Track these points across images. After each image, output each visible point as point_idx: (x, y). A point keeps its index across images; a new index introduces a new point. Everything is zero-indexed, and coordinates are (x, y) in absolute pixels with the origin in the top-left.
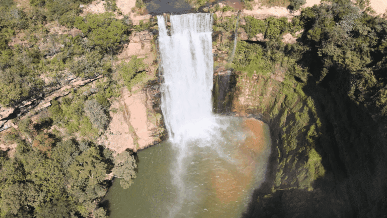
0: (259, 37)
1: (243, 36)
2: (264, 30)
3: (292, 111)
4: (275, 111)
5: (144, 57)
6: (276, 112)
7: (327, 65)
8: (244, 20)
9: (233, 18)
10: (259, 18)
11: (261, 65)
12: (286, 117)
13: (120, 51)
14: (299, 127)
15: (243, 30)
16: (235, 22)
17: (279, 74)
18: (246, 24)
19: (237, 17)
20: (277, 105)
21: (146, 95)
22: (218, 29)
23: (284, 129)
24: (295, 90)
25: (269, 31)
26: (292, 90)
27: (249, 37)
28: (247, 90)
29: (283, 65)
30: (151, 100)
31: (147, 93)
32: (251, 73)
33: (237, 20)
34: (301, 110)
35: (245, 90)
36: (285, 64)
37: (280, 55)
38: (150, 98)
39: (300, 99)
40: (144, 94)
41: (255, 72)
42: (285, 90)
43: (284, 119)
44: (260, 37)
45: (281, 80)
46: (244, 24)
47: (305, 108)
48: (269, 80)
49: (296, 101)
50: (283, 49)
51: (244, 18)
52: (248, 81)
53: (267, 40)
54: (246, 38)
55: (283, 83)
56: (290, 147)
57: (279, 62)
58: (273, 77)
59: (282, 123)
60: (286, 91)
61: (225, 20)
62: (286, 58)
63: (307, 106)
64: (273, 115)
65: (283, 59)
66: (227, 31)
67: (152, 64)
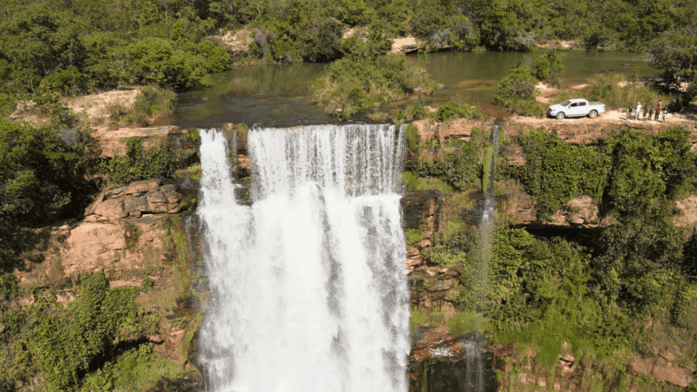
0: (577, 211)
1: (520, 209)
2: (599, 182)
5: (139, 284)
8: (518, 150)
9: (478, 141)
10: (578, 139)
11: (585, 320)
13: (36, 253)
15: (513, 187)
16: (487, 158)
17: (670, 356)
18: (529, 162)
22: (424, 184)
25: (622, 183)
27: (542, 209)
32: (552, 351)
37: (664, 278)
41: (566, 345)
44: (584, 209)
46: (520, 161)
48: (626, 380)
50: (679, 255)
51: (519, 141)
52: (542, 383)
53: (610, 220)
54: (529, 216)
57: (662, 309)
58: (640, 366)
61: (450, 150)
62: (694, 291)
65: (677, 295)
66: (457, 189)
67: (171, 313)
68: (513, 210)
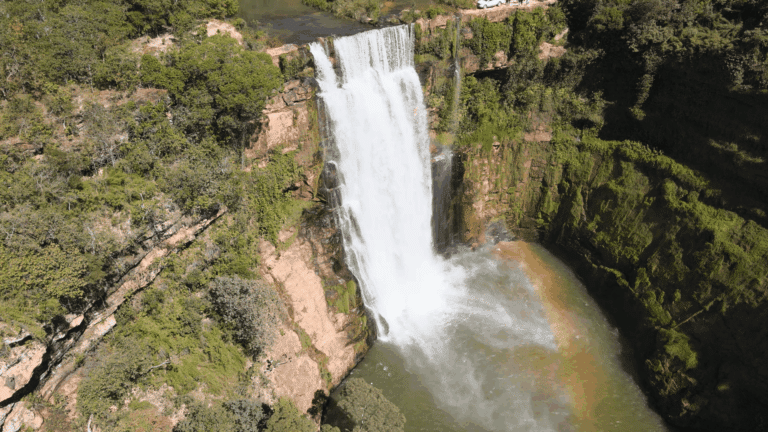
0: (499, 59)
1: (472, 64)
2: (507, 42)
3: (594, 185)
4: (549, 206)
5: (293, 148)
6: (551, 206)
7: (650, 65)
8: (469, 30)
9: (450, 27)
10: (496, 20)
11: (501, 123)
12: (582, 204)
14: (630, 203)
15: (468, 51)
16: (455, 37)
17: (541, 128)
18: (475, 35)
19: (456, 26)
20: (549, 193)
21: (312, 244)
22: (423, 58)
23: (592, 226)
24: (581, 147)
25: (519, 40)
26: (575, 150)
27: (483, 62)
28: (486, 183)
29: (544, 108)
30: (324, 254)
31: (313, 240)
32: (488, 143)
33: (457, 32)
34: (618, 172)
35: (481, 184)
36: (549, 105)
37: (536, 88)
38: (321, 250)
39: (602, 157)
40: (307, 243)
41: (495, 137)
42: (560, 154)
43: (579, 209)
44: (501, 58)
45: (547, 137)
46: (470, 36)
47: (624, 165)
48: (523, 148)
49: (592, 164)
50: (542, 74)
51: (469, 25)
52: (486, 162)
53: (513, 62)
54: (475, 67)
55: (553, 143)
56: (635, 246)
57: (534, 106)
58: (528, 138)
59: (578, 219)
60: (562, 156)
61: (436, 35)
62: (549, 91)
63: (627, 159)
64: (545, 217)
65: (542, 96)
66: (441, 58)
67: (311, 164)
68: (468, 65)
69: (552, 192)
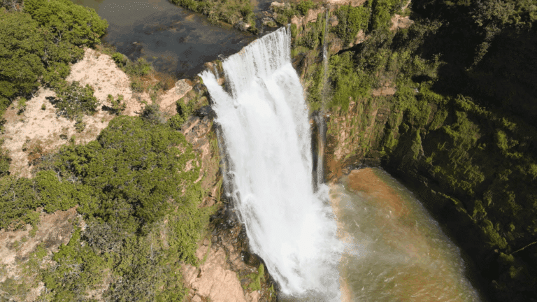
1: (336, 46)
2: (366, 22)
3: (431, 128)
4: (390, 144)
6: (393, 142)
7: (490, 35)
8: (335, 17)
9: (320, 20)
10: (358, 5)
12: (421, 142)
14: (465, 146)
15: (333, 35)
16: (324, 27)
17: (387, 85)
18: (341, 22)
19: (325, 17)
20: (392, 133)
21: (225, 248)
22: (298, 51)
23: (429, 160)
24: (419, 97)
26: (413, 99)
28: (343, 134)
29: (391, 68)
30: (235, 252)
31: (224, 244)
32: (346, 103)
33: (326, 22)
34: (452, 120)
35: (340, 135)
36: (394, 66)
37: (384, 53)
38: (232, 249)
39: (439, 106)
40: (221, 249)
41: (351, 98)
42: (402, 104)
43: (418, 147)
44: (360, 36)
45: (391, 92)
46: (336, 23)
47: (458, 114)
48: (372, 102)
49: (430, 111)
50: (391, 42)
51: (335, 13)
52: (344, 119)
53: (368, 37)
54: (339, 48)
55: (396, 96)
56: (471, 181)
57: (382, 67)
58: (376, 93)
59: (417, 153)
60: (404, 105)
61: (308, 30)
62: (395, 55)
63: (462, 110)
64: (387, 150)
65: (389, 59)
66: (312, 48)
68: (333, 48)
69: (394, 133)
